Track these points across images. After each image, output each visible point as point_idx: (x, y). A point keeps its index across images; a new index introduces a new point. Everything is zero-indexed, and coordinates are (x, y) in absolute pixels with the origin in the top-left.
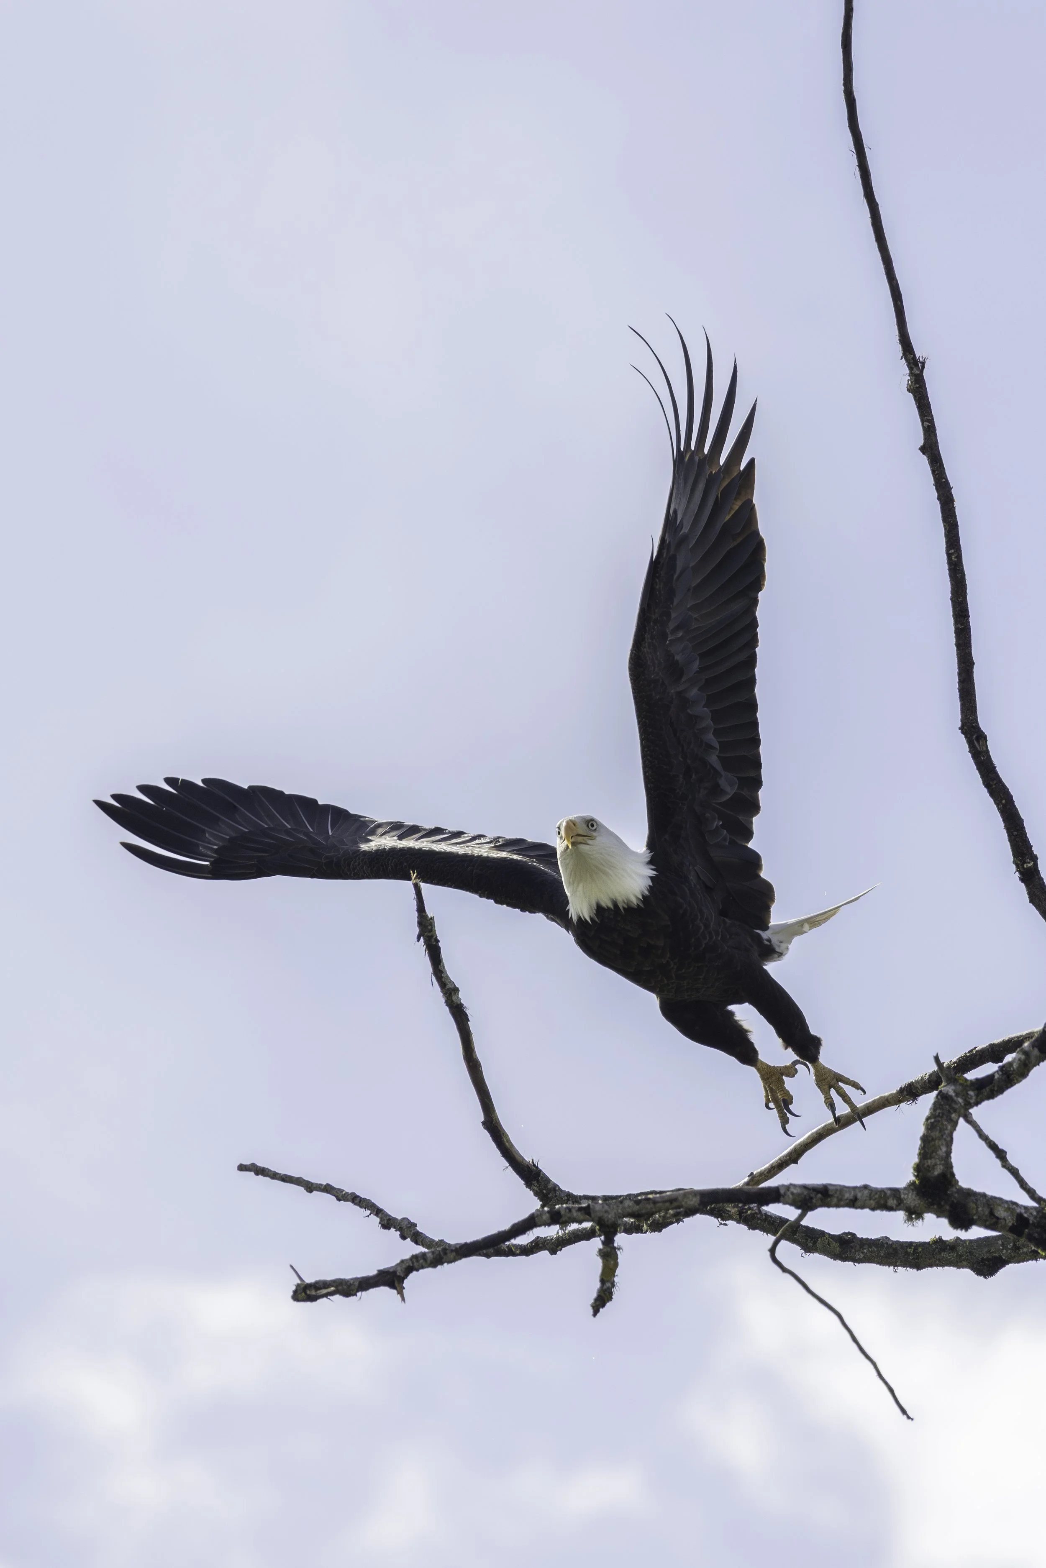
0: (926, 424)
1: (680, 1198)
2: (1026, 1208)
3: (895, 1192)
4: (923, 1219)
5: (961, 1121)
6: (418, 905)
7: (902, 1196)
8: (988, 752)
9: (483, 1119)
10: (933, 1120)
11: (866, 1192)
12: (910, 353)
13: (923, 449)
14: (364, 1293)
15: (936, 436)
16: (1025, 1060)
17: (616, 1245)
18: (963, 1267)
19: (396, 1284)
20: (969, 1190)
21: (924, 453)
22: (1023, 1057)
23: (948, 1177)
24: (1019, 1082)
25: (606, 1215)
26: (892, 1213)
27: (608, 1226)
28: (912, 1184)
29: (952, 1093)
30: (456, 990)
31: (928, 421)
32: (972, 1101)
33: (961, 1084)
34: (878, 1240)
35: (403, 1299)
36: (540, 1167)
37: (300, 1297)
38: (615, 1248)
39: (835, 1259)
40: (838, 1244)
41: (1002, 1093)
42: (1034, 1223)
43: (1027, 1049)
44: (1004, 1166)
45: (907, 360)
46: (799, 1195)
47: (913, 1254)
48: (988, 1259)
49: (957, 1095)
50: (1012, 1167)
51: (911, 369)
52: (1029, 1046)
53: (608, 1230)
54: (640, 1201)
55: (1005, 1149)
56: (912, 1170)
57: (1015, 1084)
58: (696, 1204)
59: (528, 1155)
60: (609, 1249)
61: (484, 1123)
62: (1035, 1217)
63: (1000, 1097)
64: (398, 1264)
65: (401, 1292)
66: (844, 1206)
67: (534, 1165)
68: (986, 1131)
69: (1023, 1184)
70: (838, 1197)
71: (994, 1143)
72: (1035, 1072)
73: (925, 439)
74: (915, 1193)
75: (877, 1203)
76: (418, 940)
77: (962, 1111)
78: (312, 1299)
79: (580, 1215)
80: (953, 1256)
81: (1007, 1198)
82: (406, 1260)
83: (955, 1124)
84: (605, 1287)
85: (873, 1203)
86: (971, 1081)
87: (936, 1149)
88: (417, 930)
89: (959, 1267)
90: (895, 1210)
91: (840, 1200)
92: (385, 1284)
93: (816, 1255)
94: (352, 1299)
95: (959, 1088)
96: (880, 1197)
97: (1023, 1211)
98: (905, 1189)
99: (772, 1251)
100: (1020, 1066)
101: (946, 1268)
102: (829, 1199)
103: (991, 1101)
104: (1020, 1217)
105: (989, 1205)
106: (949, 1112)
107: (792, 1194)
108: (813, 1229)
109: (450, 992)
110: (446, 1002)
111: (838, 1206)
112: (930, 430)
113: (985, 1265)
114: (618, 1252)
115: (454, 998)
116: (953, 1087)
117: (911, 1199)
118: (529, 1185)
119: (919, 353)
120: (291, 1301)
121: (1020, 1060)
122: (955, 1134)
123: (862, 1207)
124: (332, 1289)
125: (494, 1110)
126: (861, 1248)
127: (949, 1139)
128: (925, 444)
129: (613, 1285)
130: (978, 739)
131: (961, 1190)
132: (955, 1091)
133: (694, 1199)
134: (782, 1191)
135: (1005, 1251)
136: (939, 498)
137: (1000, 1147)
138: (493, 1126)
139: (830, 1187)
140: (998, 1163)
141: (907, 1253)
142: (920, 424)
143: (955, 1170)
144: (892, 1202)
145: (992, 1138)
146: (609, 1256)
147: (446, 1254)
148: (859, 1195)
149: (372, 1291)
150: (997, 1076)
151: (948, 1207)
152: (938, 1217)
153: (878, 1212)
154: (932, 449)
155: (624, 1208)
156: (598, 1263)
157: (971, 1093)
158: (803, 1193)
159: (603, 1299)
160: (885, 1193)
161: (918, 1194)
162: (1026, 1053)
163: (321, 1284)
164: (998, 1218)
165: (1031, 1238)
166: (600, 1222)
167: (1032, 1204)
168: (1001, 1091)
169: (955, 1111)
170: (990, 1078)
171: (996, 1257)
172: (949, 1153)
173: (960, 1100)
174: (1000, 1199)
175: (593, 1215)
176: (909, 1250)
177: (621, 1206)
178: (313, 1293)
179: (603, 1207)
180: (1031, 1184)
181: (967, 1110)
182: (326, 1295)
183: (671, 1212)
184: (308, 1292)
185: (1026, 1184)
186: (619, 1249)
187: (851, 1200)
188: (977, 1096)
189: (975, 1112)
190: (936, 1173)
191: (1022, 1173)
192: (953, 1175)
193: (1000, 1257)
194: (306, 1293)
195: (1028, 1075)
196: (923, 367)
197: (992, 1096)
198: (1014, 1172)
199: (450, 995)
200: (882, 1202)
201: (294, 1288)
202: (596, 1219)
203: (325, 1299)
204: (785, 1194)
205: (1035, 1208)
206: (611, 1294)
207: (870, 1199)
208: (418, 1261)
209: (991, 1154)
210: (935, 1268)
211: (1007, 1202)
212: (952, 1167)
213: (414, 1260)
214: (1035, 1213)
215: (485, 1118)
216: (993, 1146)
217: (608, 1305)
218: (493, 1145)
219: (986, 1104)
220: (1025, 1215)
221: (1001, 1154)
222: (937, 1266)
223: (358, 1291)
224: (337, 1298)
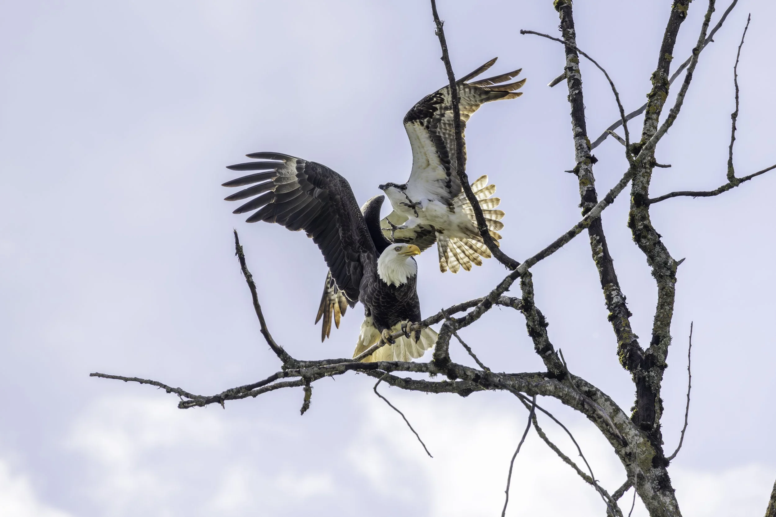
0: (444, 48)
1: (337, 367)
2: (479, 371)
3: (425, 365)
4: (437, 376)
5: (453, 335)
6: (236, 241)
7: (428, 367)
8: (468, 182)
9: (261, 329)
10: (441, 335)
11: (413, 365)
12: (437, 19)
13: (442, 59)
14: (208, 405)
15: (448, 53)
16: (478, 312)
17: (310, 386)
18: (455, 392)
19: (221, 401)
20: (456, 364)
21: (443, 60)
22: (478, 310)
23: (447, 359)
24: (476, 320)
25: (307, 374)
26: (424, 373)
27: (307, 378)
28: (432, 361)
29: (449, 324)
30: (251, 276)
31: (444, 47)
32: (457, 328)
33: (453, 321)
34: (421, 381)
35: (224, 408)
36: (284, 349)
37: (181, 407)
38: (310, 387)
39: (403, 389)
40: (404, 382)
41: (469, 324)
42: (482, 377)
43: (479, 306)
44: (470, 354)
45: (436, 22)
46: (386, 366)
47: (435, 387)
48: (465, 389)
49: (451, 325)
50: (473, 354)
51: (438, 26)
52: (480, 305)
53: (307, 381)
54: (321, 368)
55: (470, 347)
56: (432, 356)
57: (475, 321)
58: (344, 369)
59: (279, 343)
60: (308, 388)
61: (261, 331)
62: (483, 375)
63: (469, 326)
64: (222, 394)
65: (223, 405)
66: (404, 370)
67: (281, 348)
68: (463, 340)
69: (477, 361)
70: (402, 367)
71: (466, 345)
72: (483, 316)
73: (443, 54)
74: (433, 365)
75: (418, 369)
76: (236, 255)
77: (453, 331)
78: (186, 407)
79: (296, 374)
80: (451, 388)
81: (471, 367)
82: (225, 392)
83: (450, 337)
84: (306, 403)
85: (416, 369)
86: (457, 319)
87: (442, 347)
88: (235, 251)
89: (453, 393)
90: (425, 372)
91: (403, 368)
92: (216, 402)
93: (395, 386)
94: (203, 407)
95: (452, 322)
96: (419, 367)
97: (478, 372)
98: (429, 363)
99: (375, 388)
100: (477, 313)
101: (448, 393)
102: (398, 368)
103: (465, 327)
104: (477, 374)
105: (464, 370)
106: (448, 332)
107: (383, 365)
108: (394, 376)
109: (248, 277)
110: (247, 281)
111: (402, 370)
112: (445, 51)
113: (464, 392)
114: (312, 389)
115: (250, 279)
116: (449, 322)
117: (432, 368)
118: (279, 356)
119: (441, 19)
120: (178, 408)
121: (477, 311)
122: (450, 341)
123: (412, 371)
124: (194, 403)
125: (265, 325)
126: (413, 384)
127: (447, 343)
128: (443, 56)
129: (309, 402)
130: (464, 177)
131: (452, 364)
132: (450, 323)
133: (343, 367)
134: (379, 364)
135: (472, 386)
136: (449, 79)
137: (468, 346)
138: (265, 332)
139: (398, 363)
140: (467, 352)
141: (433, 387)
142: (441, 48)
143: (450, 356)
144: (424, 369)
145: (465, 342)
146: (308, 391)
147: (241, 389)
148: (410, 366)
149: (211, 404)
150: (467, 317)
151: (447, 371)
152: (443, 375)
153: (418, 373)
154: (446, 58)
155: (314, 371)
156: (304, 393)
157: (457, 324)
158: (387, 365)
159: (305, 408)
160: (421, 365)
161: (434, 366)
162: (479, 308)
163: (190, 402)
164: (468, 376)
165: (481, 383)
166: (304, 377)
167: (481, 369)
168: (469, 323)
169: (450, 331)
170: (464, 318)
171: (469, 389)
172: (447, 349)
173: (452, 327)
174: (469, 368)
175: (301, 374)
176: (433, 385)
177: (313, 370)
178: (187, 405)
179: (305, 370)
180: (481, 361)
181: (455, 331)
182: (192, 406)
183: (333, 372)
184: (185, 405)
185: (479, 361)
186: (312, 388)
187: (407, 368)
188: (459, 325)
189: (458, 332)
190: (442, 357)
191: (477, 357)
192: (449, 358)
193: (470, 389)
194: (184, 405)
195: (480, 317)
196: (443, 25)
197: (465, 325)
198: (474, 356)
199: (249, 278)
200: (420, 369)
201: (179, 403)
202: (303, 375)
203: (192, 407)
204: (380, 365)
205: (483, 371)
206: (308, 406)
207: (415, 367)
208: (230, 392)
209: (465, 349)
210: (443, 393)
211: (471, 369)
212: (448, 354)
213: (229, 392)
214: (483, 373)
215: (262, 328)
216: (465, 346)
217: (307, 410)
218: (265, 339)
219: (463, 329)
220: (479, 374)
221: (469, 349)
222: (444, 392)
223: (205, 404)
224: (197, 407)
